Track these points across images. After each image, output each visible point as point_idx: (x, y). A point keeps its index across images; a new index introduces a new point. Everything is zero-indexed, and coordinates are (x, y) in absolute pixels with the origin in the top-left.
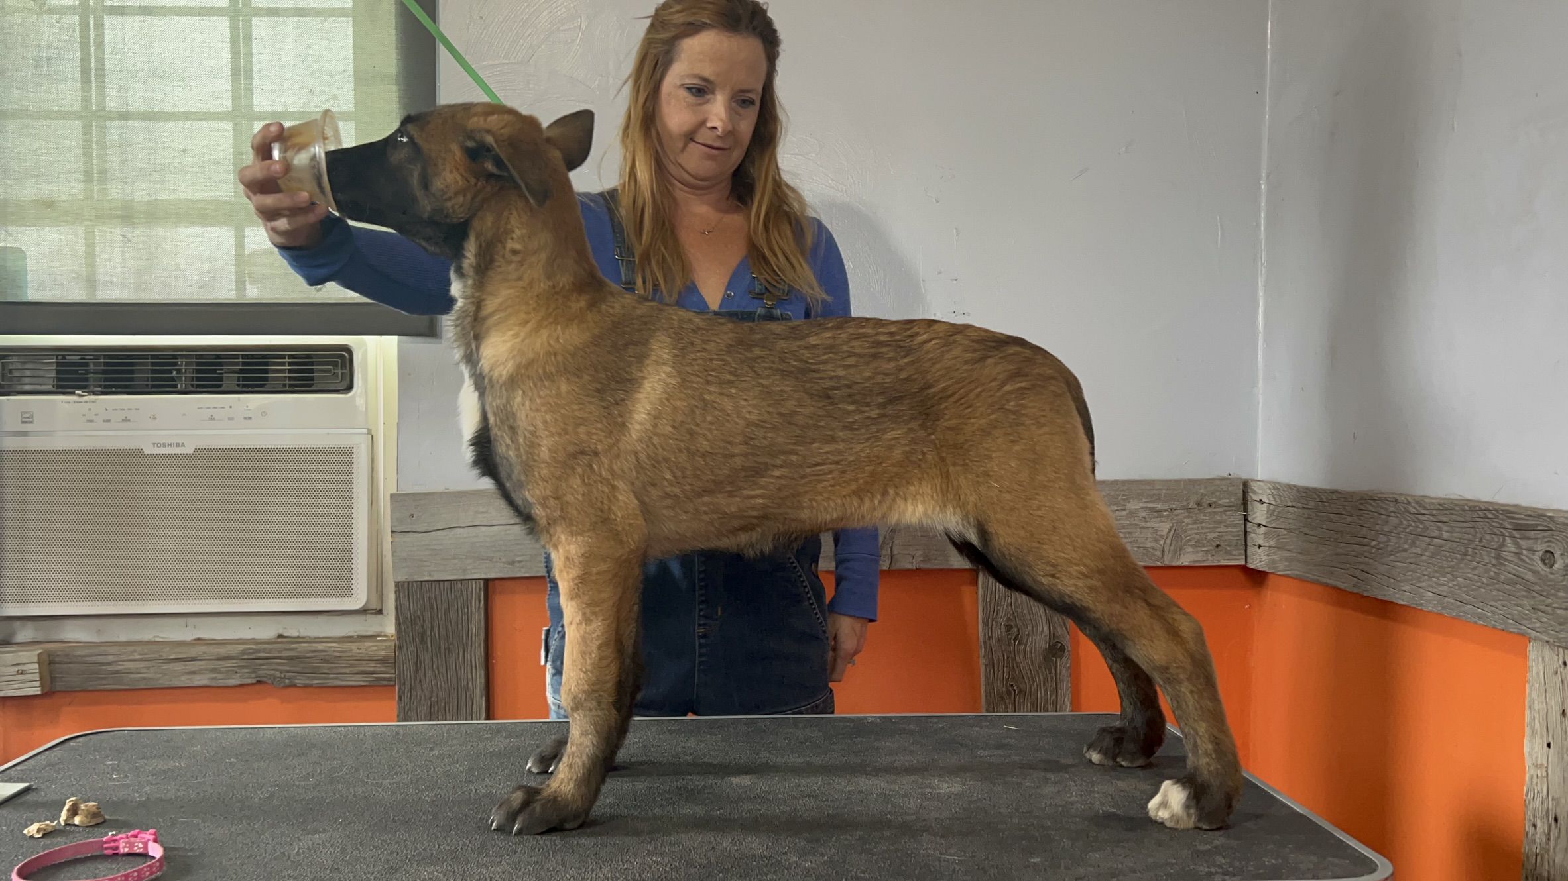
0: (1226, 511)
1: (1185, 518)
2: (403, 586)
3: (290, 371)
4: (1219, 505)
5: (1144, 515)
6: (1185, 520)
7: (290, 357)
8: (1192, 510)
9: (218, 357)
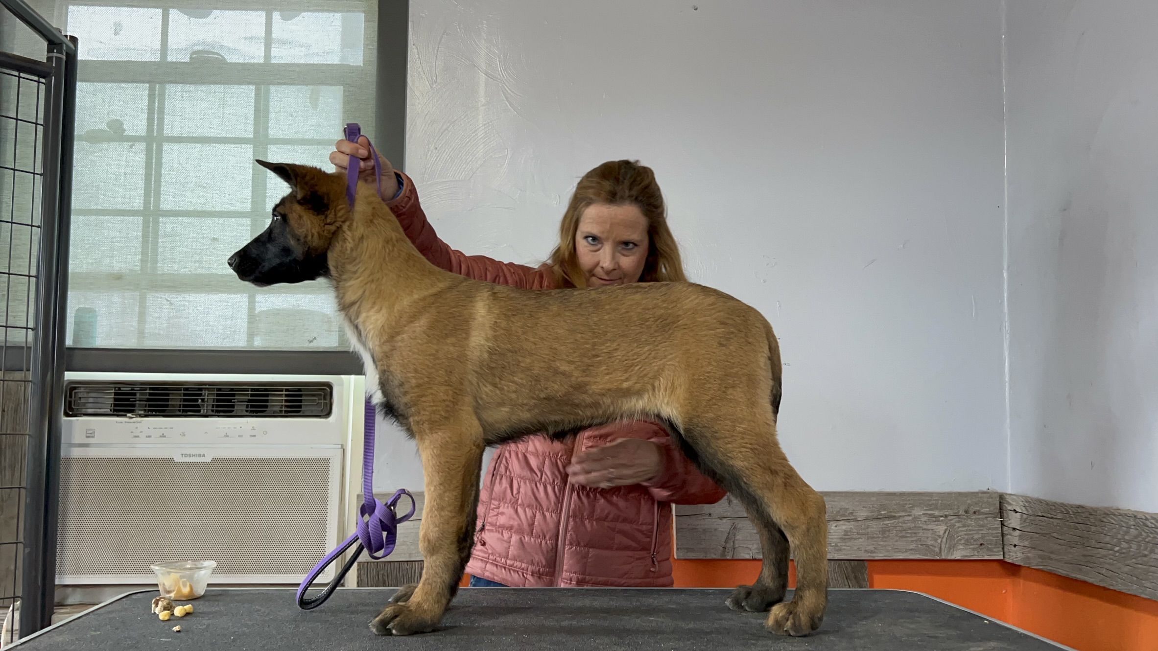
0: (986, 518)
1: (956, 522)
2: (363, 566)
3: (286, 401)
4: (982, 513)
5: (925, 519)
6: (957, 525)
7: (287, 390)
8: (961, 517)
9: (232, 390)
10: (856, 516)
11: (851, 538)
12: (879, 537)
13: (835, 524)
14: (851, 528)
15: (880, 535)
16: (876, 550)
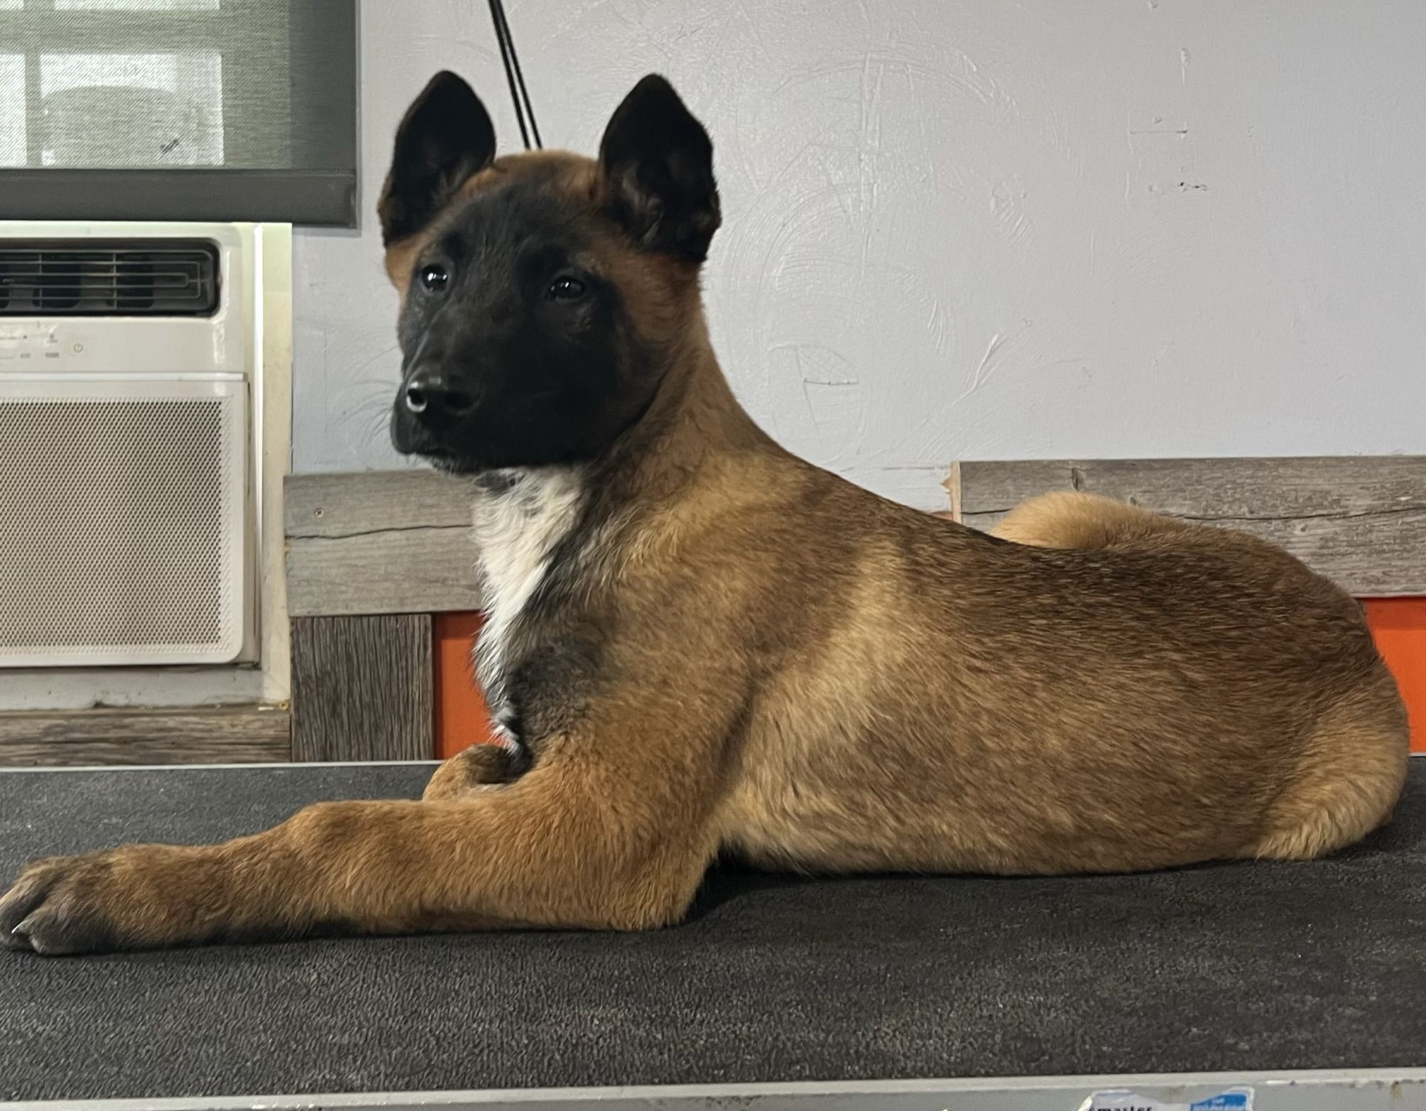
2: (303, 624)
3: (120, 280)
7: (119, 257)
10: (1347, 507)
11: (1337, 554)
12: (1393, 551)
13: (1302, 525)
14: (1336, 533)
15: (1396, 547)
16: (1387, 579)
